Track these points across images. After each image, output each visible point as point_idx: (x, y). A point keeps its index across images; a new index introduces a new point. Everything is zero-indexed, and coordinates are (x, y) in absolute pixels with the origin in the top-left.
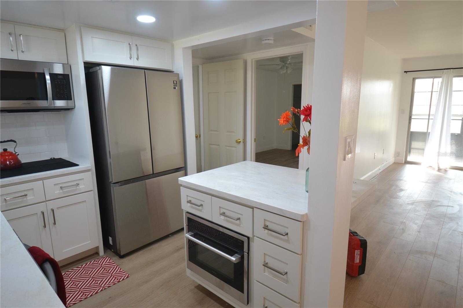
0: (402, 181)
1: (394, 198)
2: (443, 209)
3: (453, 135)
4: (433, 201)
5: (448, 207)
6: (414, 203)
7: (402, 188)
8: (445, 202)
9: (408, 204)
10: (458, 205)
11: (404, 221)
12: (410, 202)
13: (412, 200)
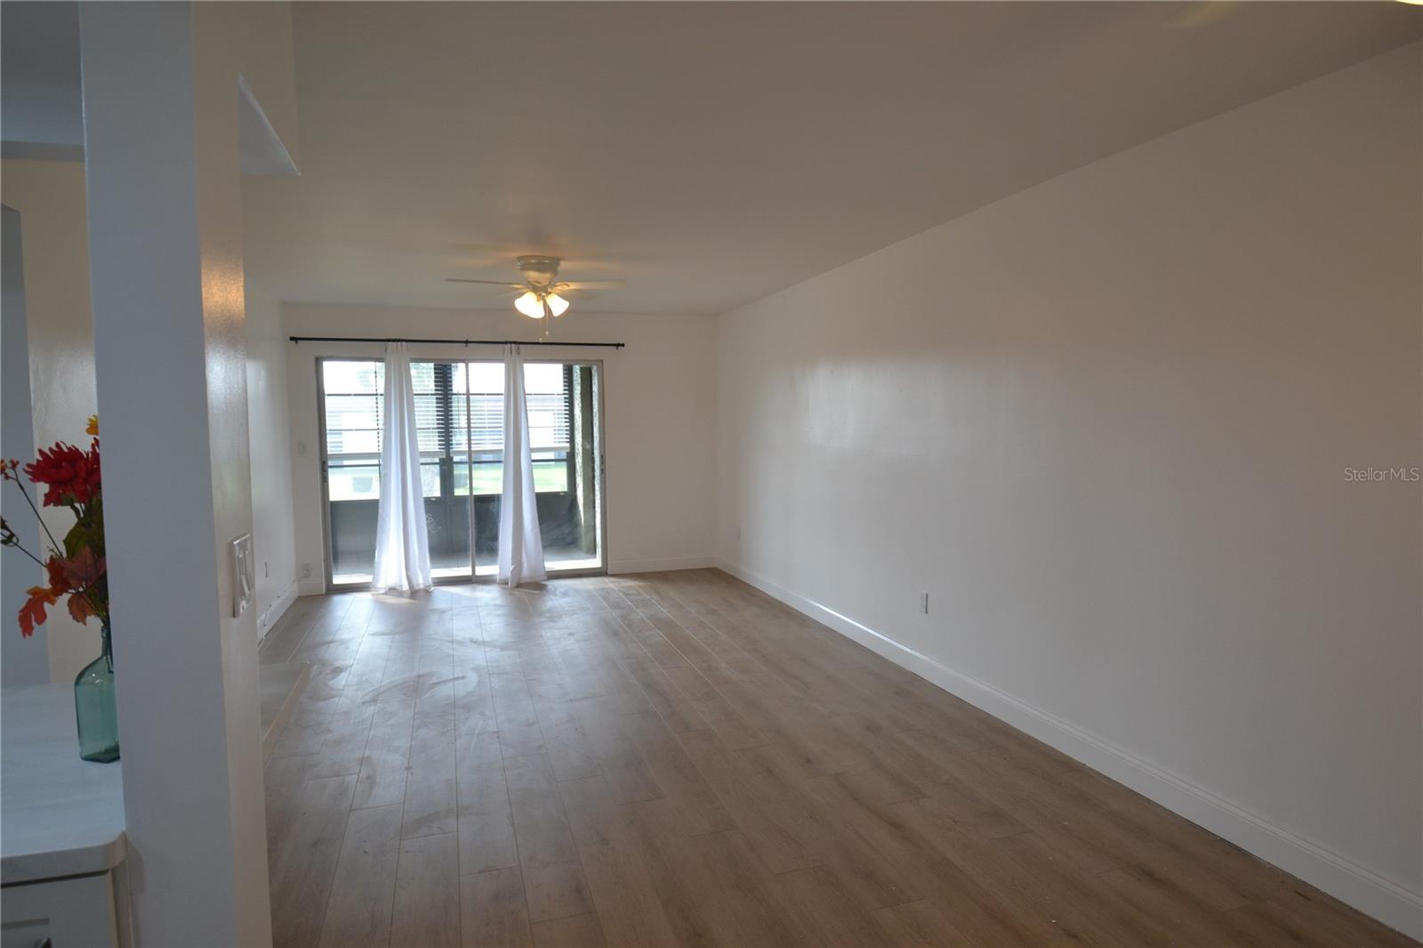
0: (331, 645)
1: (325, 699)
2: (446, 691)
3: (428, 501)
4: (419, 676)
5: (456, 682)
6: (379, 695)
7: (338, 664)
8: (446, 672)
9: (364, 703)
10: (473, 669)
11: (366, 754)
12: (368, 698)
13: (371, 689)
